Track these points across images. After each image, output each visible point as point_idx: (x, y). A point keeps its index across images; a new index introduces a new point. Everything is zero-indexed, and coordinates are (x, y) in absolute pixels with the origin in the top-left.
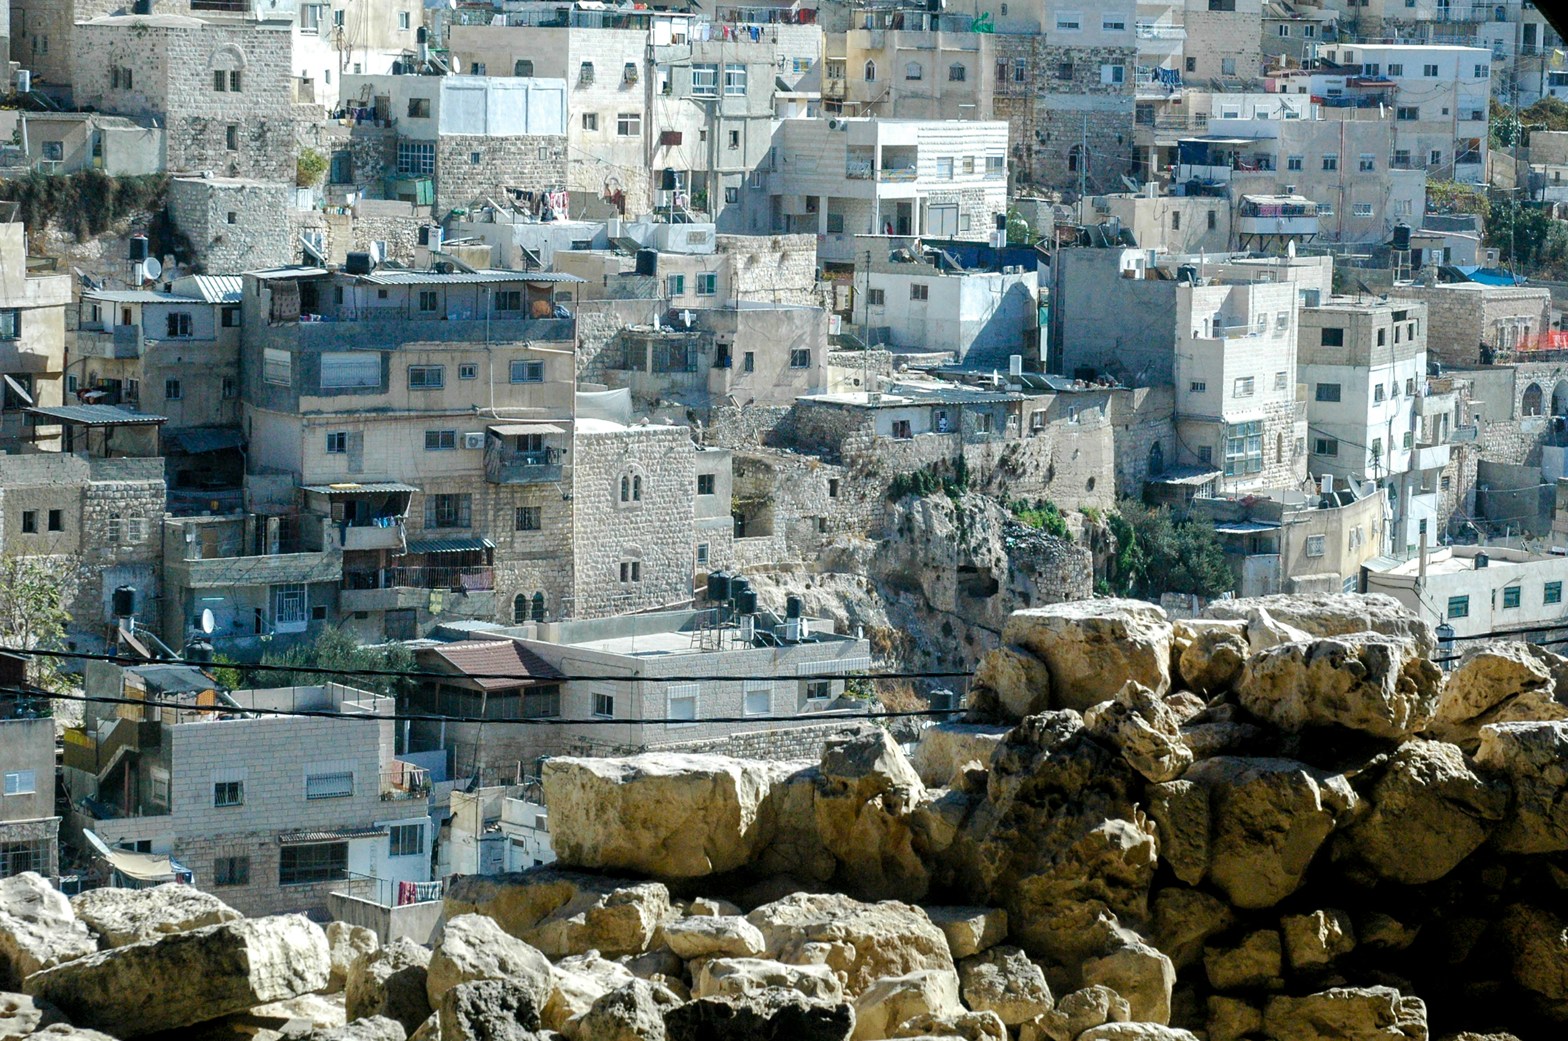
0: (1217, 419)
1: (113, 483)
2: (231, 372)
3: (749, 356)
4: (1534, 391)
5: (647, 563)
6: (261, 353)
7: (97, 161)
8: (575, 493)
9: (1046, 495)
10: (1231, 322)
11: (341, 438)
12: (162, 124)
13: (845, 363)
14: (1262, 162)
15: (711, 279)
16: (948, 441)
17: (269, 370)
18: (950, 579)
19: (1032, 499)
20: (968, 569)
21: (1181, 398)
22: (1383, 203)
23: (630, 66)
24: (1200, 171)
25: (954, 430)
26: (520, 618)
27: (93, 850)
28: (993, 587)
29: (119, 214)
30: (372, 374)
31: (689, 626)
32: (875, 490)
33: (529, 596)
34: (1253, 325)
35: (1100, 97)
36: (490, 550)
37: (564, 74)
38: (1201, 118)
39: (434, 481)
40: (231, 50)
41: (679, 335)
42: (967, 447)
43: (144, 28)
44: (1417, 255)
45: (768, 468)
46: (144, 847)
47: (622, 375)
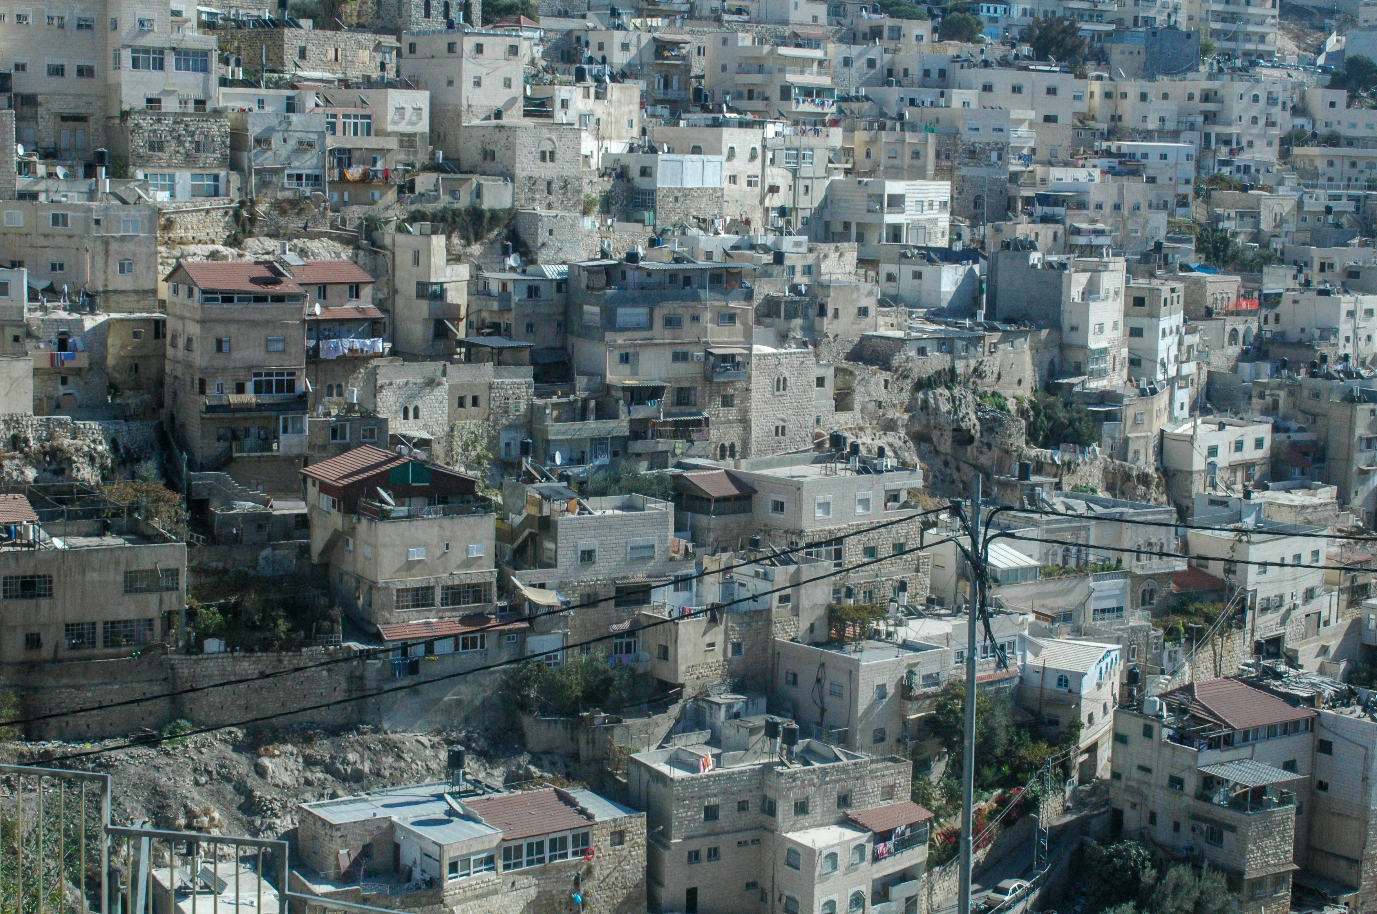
0: (1084, 347)
1: (506, 381)
2: (561, 318)
3: (837, 310)
4: (1234, 333)
5: (790, 426)
6: (581, 308)
7: (478, 201)
8: (753, 386)
9: (996, 388)
10: (1091, 292)
11: (627, 355)
12: (513, 180)
13: (884, 315)
14: (1082, 205)
15: (810, 267)
16: (948, 357)
17: (586, 317)
18: (948, 436)
19: (989, 391)
20: (958, 430)
21: (1064, 335)
22: (1144, 228)
23: (754, 149)
24: (1047, 210)
25: (950, 352)
26: (723, 457)
27: (516, 587)
28: (971, 439)
29: (489, 230)
30: (643, 319)
31: (817, 461)
32: (908, 385)
33: (727, 444)
34: (1102, 295)
35: (990, 170)
36: (707, 419)
37: (720, 153)
38: (1043, 181)
39: (678, 380)
40: (550, 139)
41: (797, 298)
42: (957, 362)
43: (503, 127)
44: (1166, 256)
45: (851, 373)
46: (542, 586)
47: (768, 320)
